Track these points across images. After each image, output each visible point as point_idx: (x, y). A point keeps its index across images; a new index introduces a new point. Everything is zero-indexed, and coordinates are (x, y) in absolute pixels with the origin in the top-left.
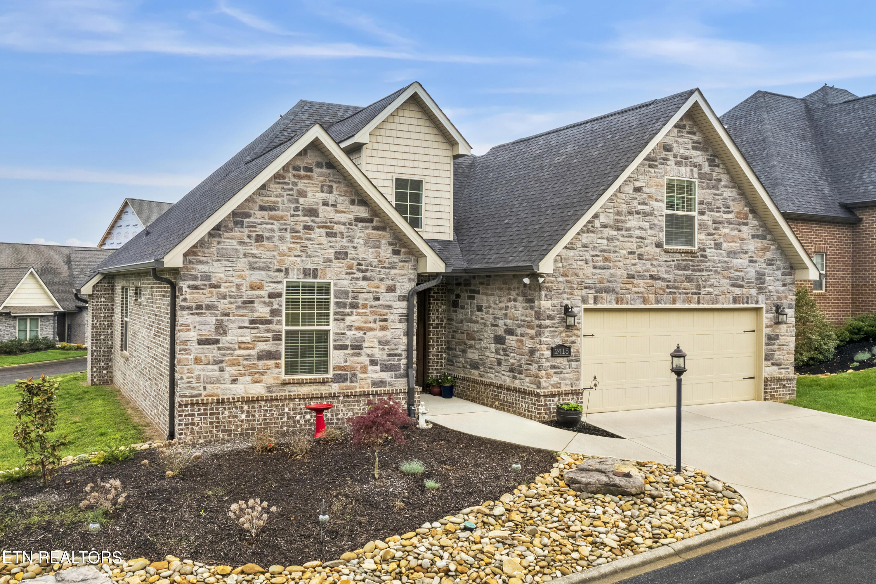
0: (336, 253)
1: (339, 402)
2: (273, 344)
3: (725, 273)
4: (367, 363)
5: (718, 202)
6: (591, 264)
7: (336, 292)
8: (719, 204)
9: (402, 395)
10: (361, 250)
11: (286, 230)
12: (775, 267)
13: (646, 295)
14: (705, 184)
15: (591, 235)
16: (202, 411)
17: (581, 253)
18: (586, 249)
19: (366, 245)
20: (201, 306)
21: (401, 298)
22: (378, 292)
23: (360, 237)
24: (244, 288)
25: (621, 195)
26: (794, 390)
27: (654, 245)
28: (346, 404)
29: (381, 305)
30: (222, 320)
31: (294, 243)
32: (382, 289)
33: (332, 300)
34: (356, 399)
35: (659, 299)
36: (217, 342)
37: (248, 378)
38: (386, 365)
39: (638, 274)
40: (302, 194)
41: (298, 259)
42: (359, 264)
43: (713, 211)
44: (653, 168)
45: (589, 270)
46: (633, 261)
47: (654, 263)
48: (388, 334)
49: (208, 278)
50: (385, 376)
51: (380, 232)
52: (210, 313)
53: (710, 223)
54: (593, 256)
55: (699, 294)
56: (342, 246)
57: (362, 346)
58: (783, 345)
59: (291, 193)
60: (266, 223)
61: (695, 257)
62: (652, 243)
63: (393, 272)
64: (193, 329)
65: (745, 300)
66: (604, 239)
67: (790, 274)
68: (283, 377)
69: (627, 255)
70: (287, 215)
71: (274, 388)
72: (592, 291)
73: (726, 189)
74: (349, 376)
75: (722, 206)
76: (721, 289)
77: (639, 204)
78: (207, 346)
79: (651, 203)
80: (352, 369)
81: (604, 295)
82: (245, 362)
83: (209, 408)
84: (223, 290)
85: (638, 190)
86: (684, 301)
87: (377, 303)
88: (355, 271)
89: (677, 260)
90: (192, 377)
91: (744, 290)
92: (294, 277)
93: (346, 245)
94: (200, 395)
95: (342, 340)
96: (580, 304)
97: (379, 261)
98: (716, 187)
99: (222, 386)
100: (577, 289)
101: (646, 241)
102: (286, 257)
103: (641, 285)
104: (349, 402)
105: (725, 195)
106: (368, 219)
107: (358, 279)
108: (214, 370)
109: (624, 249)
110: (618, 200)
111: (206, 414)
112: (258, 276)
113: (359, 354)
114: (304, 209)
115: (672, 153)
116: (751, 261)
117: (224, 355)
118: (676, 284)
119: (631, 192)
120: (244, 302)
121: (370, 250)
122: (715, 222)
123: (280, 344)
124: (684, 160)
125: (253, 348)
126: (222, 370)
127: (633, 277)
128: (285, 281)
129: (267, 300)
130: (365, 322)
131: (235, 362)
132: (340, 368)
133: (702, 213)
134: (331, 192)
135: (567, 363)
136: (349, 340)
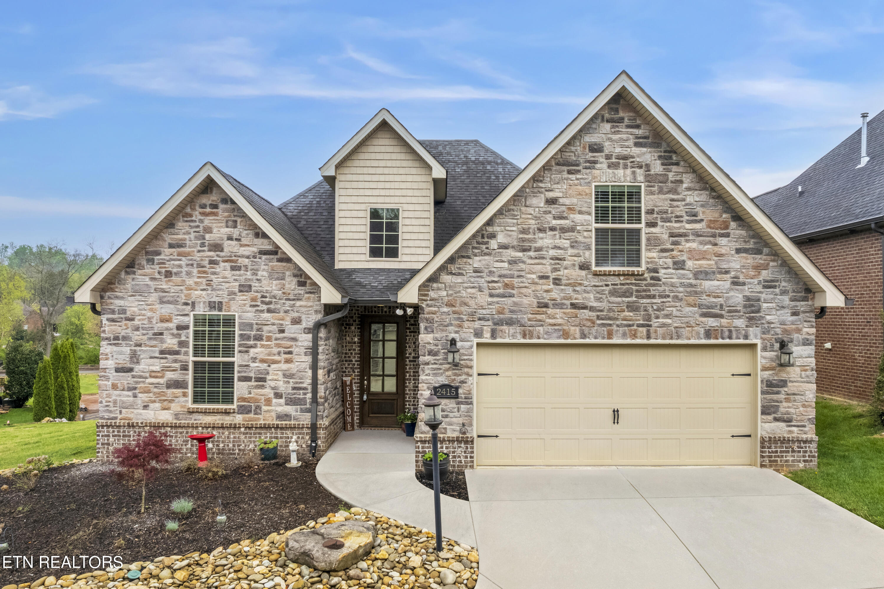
0: (240, 286)
1: (240, 433)
2: (180, 374)
3: (691, 299)
4: (272, 395)
5: (678, 209)
6: (487, 292)
7: (241, 324)
8: (681, 210)
9: (305, 431)
10: (265, 282)
11: (192, 265)
12: (777, 290)
13: (565, 328)
14: (656, 188)
15: (486, 257)
16: (116, 433)
17: (472, 280)
18: (479, 274)
19: (271, 277)
20: (118, 337)
21: (307, 330)
22: (282, 325)
23: (264, 270)
24: (154, 321)
25: (528, 209)
26: (814, 456)
27: (577, 267)
28: (248, 436)
29: (285, 338)
30: (135, 351)
31: (199, 277)
32: (287, 322)
33: (237, 332)
34: (258, 431)
35: (586, 332)
36: (131, 370)
37: (158, 405)
38: (290, 398)
39: (553, 302)
40: (208, 230)
41: (204, 293)
42: (263, 297)
43: (670, 221)
44: (573, 173)
45: (483, 299)
46: (546, 287)
47: (577, 289)
48: (293, 367)
49: (124, 311)
50: (290, 410)
51: (284, 264)
52: (126, 344)
53: (665, 236)
54: (489, 282)
55: (650, 326)
56: (246, 280)
57: (265, 378)
58: (794, 394)
59: (197, 230)
60: (174, 260)
61: (640, 280)
62: (574, 265)
63: (298, 303)
64: (111, 358)
65: (727, 334)
66: (503, 262)
67: (805, 299)
68: (191, 406)
69: (537, 280)
70: (194, 251)
71: (181, 416)
72: (490, 323)
73: (690, 193)
74: (253, 408)
75: (684, 214)
76: (686, 320)
77: (554, 218)
78: (123, 374)
79: (572, 216)
80: (256, 401)
81: (505, 327)
82: (156, 390)
83: (122, 430)
84: (136, 322)
85: (551, 202)
86: (624, 335)
87: (282, 335)
88: (259, 303)
89: (612, 284)
90: (110, 402)
91: (722, 320)
92: (201, 310)
93: (250, 277)
94: (116, 418)
95: (245, 372)
96: (472, 338)
97: (284, 293)
98: (674, 191)
99: (136, 411)
100: (468, 321)
101: (565, 262)
102: (192, 291)
103: (558, 316)
104: (251, 434)
105: (689, 200)
106: (272, 251)
107: (262, 311)
108: (129, 396)
109: (533, 273)
110: (523, 216)
111: (120, 436)
112: (167, 310)
113: (263, 386)
114: (210, 245)
115: (603, 154)
116: (734, 283)
117: (137, 383)
118: (611, 314)
119: (542, 205)
120: (155, 334)
121: (274, 282)
122: (672, 235)
123: (188, 374)
124: (621, 161)
125: (162, 377)
126: (135, 396)
127: (546, 306)
128: (192, 314)
129: (175, 331)
130: (269, 355)
131: (146, 389)
132: (244, 399)
133: (651, 224)
134: (235, 227)
135: (455, 406)
136: (253, 372)
